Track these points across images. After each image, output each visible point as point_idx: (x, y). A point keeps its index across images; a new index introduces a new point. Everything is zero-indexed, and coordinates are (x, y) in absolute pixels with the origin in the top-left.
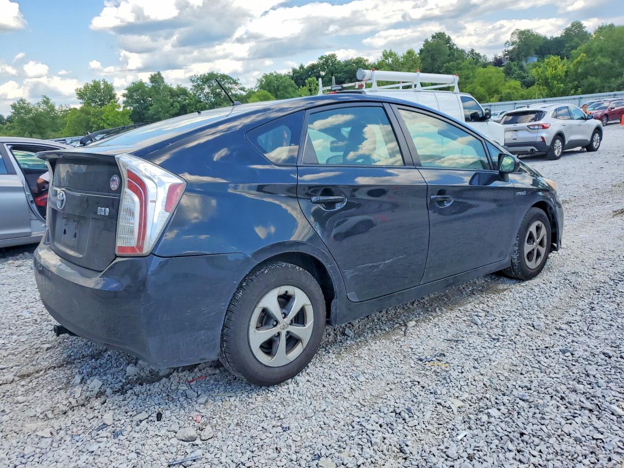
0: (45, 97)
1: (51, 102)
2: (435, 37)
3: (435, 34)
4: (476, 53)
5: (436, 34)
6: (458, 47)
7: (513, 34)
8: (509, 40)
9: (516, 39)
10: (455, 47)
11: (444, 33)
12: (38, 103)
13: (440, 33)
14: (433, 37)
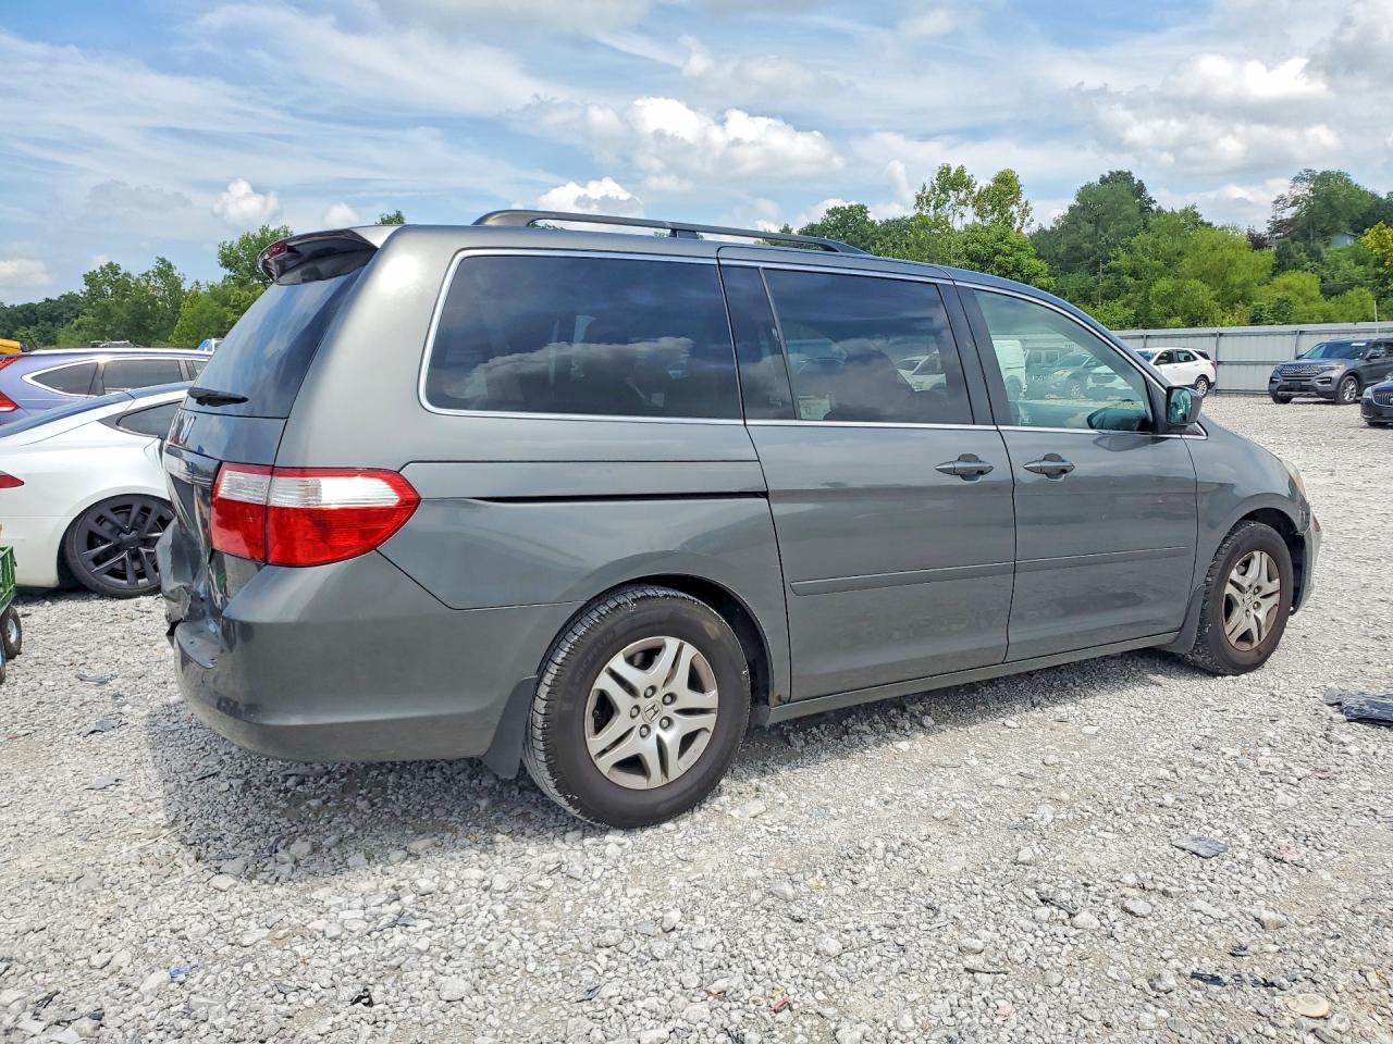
0: (163, 261)
1: (176, 273)
2: (1107, 181)
3: (1107, 175)
4: (1202, 223)
5: (1111, 173)
6: (1163, 208)
7: (1296, 179)
8: (1287, 194)
9: (1303, 190)
10: (1154, 207)
11: (1130, 173)
12: (146, 274)
13: (1119, 173)
14: (1104, 181)
